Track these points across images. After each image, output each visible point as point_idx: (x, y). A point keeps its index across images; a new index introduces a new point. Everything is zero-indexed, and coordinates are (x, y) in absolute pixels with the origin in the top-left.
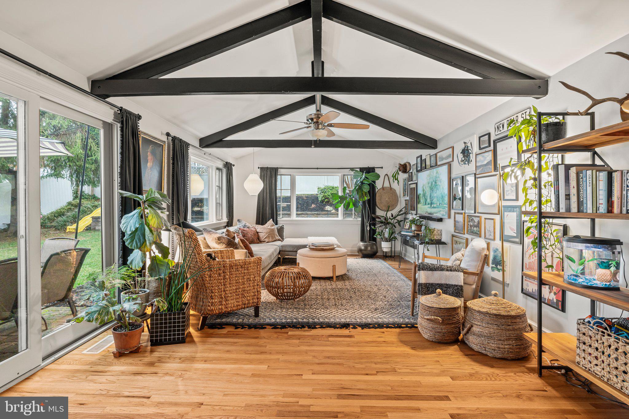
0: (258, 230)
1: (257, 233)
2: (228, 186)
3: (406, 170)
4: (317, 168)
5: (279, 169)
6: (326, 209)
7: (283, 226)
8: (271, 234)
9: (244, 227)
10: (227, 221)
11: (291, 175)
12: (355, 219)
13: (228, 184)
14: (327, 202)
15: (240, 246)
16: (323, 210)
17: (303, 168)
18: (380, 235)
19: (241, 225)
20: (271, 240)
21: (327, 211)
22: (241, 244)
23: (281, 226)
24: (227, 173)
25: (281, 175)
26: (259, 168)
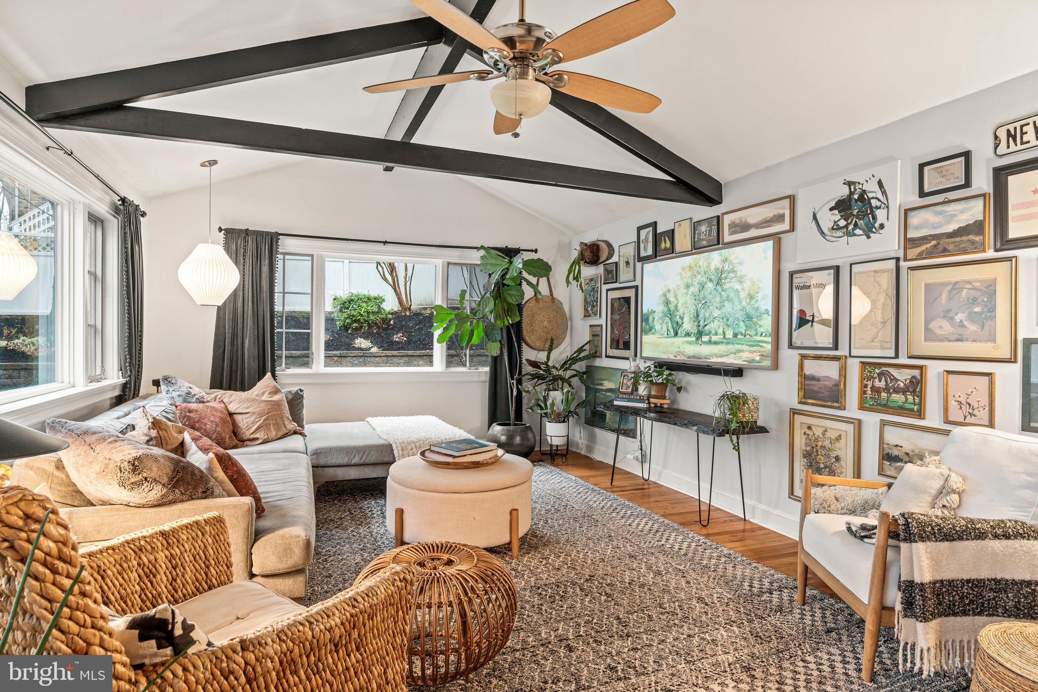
0: (232, 408)
1: (231, 415)
2: (127, 272)
3: (598, 257)
4: (385, 243)
5: (281, 237)
6: (357, 346)
7: (301, 391)
8: (271, 417)
9: (185, 401)
10: (122, 380)
11: (312, 256)
12: (473, 370)
13: (127, 267)
14: (356, 329)
15: (216, 479)
16: (349, 347)
17: (348, 240)
18: (540, 406)
19: (175, 394)
20: (273, 434)
21: (360, 349)
22: (220, 474)
23: (297, 393)
24: (125, 233)
25: (285, 254)
26: (220, 229)
